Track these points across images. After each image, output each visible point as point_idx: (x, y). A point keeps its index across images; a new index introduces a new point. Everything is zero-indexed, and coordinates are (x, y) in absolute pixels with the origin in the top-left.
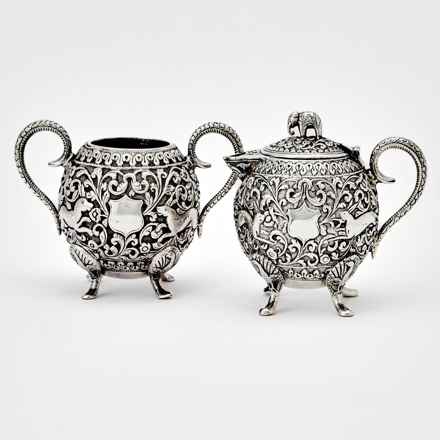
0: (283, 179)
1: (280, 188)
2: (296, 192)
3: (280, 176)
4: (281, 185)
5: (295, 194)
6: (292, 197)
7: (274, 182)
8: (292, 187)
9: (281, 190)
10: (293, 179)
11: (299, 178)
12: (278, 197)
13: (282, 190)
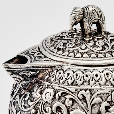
0: (94, 92)
1: (93, 103)
2: (111, 105)
3: (89, 87)
4: (94, 99)
5: (111, 107)
6: (108, 111)
7: (83, 95)
8: (106, 99)
9: (93, 105)
10: (106, 91)
11: (112, 89)
12: (91, 112)
13: (95, 104)
